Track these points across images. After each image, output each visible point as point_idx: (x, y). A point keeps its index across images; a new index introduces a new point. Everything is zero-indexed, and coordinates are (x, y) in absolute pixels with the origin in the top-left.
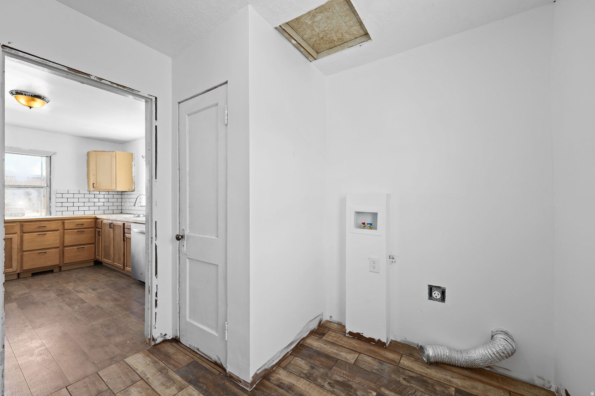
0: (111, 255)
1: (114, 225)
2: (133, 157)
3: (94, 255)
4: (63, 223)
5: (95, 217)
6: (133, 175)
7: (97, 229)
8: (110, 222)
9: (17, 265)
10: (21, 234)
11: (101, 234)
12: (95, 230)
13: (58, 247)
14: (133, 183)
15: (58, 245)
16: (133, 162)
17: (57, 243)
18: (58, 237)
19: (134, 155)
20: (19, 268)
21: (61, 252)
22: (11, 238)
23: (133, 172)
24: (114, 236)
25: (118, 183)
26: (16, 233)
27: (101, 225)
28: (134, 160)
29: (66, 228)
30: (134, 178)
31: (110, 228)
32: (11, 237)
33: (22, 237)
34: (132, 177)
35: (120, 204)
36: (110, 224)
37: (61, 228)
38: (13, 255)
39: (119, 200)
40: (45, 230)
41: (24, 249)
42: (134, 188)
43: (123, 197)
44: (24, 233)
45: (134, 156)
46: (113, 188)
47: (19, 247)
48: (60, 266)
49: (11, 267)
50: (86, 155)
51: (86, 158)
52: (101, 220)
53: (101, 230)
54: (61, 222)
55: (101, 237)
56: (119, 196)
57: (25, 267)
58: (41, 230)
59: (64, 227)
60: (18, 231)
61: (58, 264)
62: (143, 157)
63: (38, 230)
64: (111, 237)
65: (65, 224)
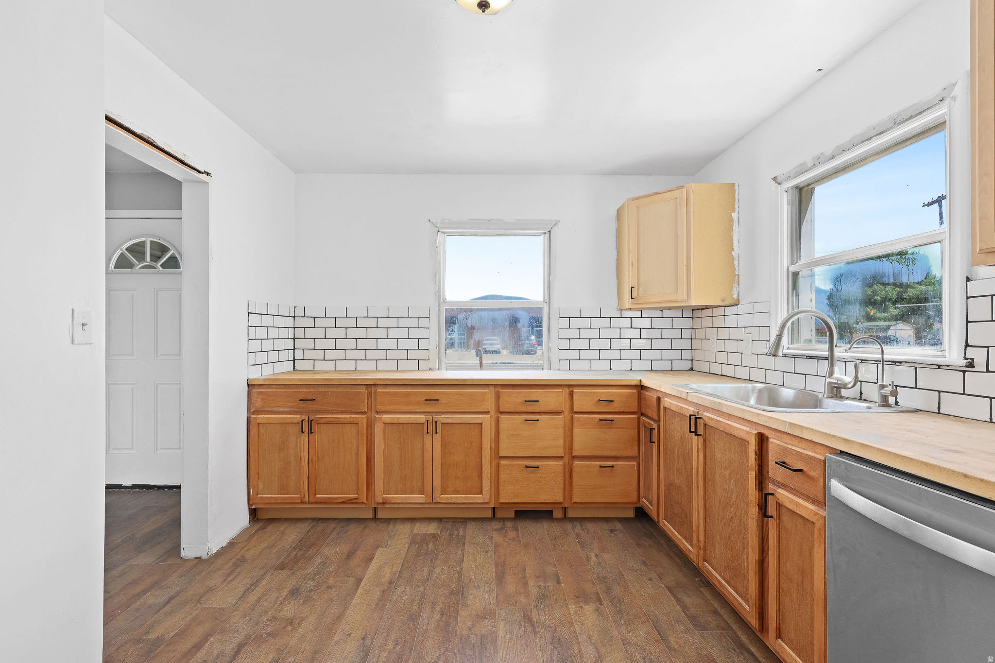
0: (694, 528)
1: (705, 425)
2: (734, 196)
3: (636, 493)
4: (571, 394)
5: (639, 383)
6: (734, 253)
7: (644, 418)
8: (692, 410)
9: (490, 490)
10: (497, 415)
11: (655, 439)
12: (639, 419)
13: (561, 457)
14: (734, 279)
15: (561, 452)
16: (734, 211)
17: (557, 447)
18: (561, 431)
19: (737, 188)
20: (493, 497)
21: (567, 469)
22: (481, 424)
23: (735, 244)
24: (705, 464)
25: (693, 282)
26: (488, 413)
27: (655, 409)
28: (736, 206)
29: (576, 409)
30: (736, 263)
31: (690, 432)
32: (480, 421)
33: (497, 421)
34: (733, 259)
35: (687, 344)
36: (694, 420)
37: (566, 408)
38: (484, 465)
39: (687, 334)
40: (537, 409)
41: (502, 454)
42: (738, 295)
43: (697, 323)
44: (502, 413)
45: (737, 193)
46: (680, 298)
47: (494, 447)
48: (565, 507)
49: (481, 493)
50: (614, 219)
51: (614, 226)
52: (655, 396)
53: (655, 426)
54: (566, 391)
55: (655, 446)
56: (687, 323)
57: (503, 500)
58: (529, 409)
59: (572, 405)
60: (491, 407)
61: (561, 500)
62: (776, 182)
63: (524, 409)
64: (695, 466)
65: (576, 397)
